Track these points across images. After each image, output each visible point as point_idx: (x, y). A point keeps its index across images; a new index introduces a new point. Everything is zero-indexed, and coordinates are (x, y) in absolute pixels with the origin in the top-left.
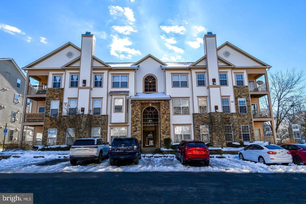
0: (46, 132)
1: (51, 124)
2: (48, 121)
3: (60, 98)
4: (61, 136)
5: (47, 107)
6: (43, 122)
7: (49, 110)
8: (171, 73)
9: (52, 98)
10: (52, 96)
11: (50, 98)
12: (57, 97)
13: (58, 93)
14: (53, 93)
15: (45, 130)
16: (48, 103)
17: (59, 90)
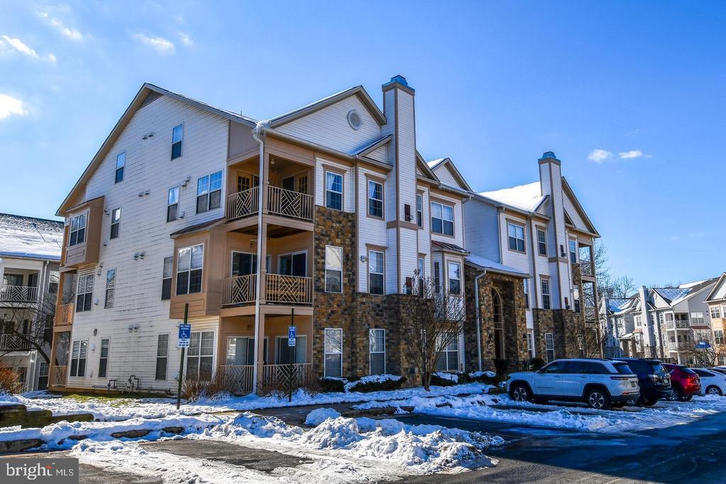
0: (320, 338)
1: (330, 315)
2: (322, 304)
3: (344, 241)
4: (360, 350)
5: (319, 263)
6: (311, 305)
7: (322, 273)
8: (506, 219)
9: (327, 239)
10: (326, 232)
11: (322, 235)
12: (337, 238)
13: (338, 225)
14: (329, 223)
15: (317, 332)
16: (319, 250)
17: (341, 218)
